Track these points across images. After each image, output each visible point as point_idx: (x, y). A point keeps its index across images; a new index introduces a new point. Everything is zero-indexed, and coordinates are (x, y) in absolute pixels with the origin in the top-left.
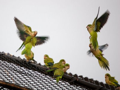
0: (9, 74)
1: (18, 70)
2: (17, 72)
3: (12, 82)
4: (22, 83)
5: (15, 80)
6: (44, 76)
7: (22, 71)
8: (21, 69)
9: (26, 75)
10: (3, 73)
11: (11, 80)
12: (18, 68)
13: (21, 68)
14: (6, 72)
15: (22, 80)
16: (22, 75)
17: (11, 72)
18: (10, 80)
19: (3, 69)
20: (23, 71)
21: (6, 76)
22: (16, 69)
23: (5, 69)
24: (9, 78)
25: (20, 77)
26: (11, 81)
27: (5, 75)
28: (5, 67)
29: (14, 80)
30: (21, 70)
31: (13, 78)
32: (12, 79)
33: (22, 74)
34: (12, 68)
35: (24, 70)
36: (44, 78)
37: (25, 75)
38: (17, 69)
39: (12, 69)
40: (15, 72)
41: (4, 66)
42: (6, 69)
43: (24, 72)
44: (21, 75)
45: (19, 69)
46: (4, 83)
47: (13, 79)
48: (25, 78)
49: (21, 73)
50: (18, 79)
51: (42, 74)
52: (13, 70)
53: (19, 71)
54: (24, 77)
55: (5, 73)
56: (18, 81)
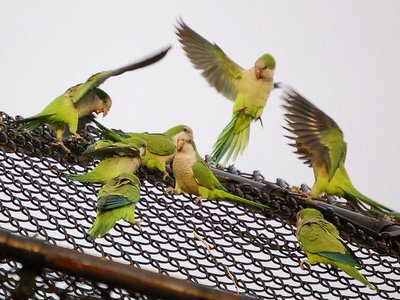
0: (214, 253)
1: (253, 233)
2: (249, 243)
3: (229, 288)
4: (273, 289)
5: (243, 278)
6: (371, 256)
7: (271, 236)
8: (266, 227)
9: (292, 257)
10: (186, 246)
11: (225, 279)
12: (255, 225)
13: (268, 222)
14: (199, 243)
15: (272, 276)
16: (273, 257)
17: (222, 242)
18: (220, 279)
19: (185, 228)
20: (278, 235)
21: (200, 262)
22: (245, 226)
23: (197, 230)
24: (215, 271)
25: (264, 264)
26: (225, 284)
27: (194, 253)
28: (194, 220)
29: (238, 277)
30: (265, 232)
31: (233, 269)
32: (227, 275)
33: (273, 252)
34: (228, 223)
35: (282, 231)
36: (372, 266)
37: (288, 256)
38: (250, 229)
39: (228, 230)
40: (240, 240)
41: (192, 215)
42: (200, 229)
43: (281, 243)
44: (269, 253)
45: (256, 230)
46: (195, 292)
47: (234, 274)
48: (288, 266)
49: (265, 245)
50: (253, 273)
51: (364, 250)
52: (230, 233)
53: (259, 236)
54: (280, 263)
55: (197, 248)
56: (255, 281)
